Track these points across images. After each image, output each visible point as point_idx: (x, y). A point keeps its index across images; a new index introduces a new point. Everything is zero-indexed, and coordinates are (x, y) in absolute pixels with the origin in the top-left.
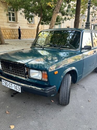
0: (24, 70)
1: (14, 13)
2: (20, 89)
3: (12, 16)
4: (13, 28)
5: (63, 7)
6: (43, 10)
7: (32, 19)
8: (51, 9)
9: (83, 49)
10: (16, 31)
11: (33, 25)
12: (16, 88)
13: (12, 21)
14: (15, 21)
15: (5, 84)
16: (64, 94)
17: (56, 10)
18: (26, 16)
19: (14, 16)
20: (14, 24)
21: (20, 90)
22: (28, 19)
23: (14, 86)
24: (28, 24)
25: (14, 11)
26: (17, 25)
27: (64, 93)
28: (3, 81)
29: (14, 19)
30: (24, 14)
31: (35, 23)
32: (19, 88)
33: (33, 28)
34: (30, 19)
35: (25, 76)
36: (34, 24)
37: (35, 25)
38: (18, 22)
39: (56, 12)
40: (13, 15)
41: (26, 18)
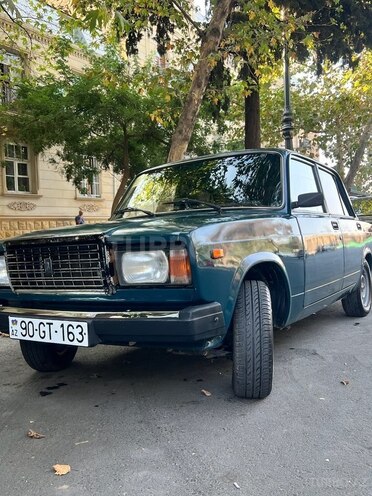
0: (101, 256)
1: (26, 165)
2: (86, 331)
3: (16, 176)
4: (20, 213)
5: (199, 134)
6: (131, 148)
7: (90, 182)
8: (158, 144)
9: (296, 205)
10: (32, 224)
11: (97, 204)
12: (69, 333)
13: (17, 191)
14: (27, 190)
15: (24, 332)
16: (251, 344)
17: (180, 132)
18: (69, 172)
19: (26, 174)
20: (27, 201)
21: (86, 337)
22: (77, 182)
23: (62, 326)
24: (76, 199)
25: (25, 157)
26: (35, 206)
27: (250, 339)
28: (15, 322)
29: (24, 185)
30: (62, 164)
31: (103, 196)
32: (80, 329)
33: (94, 214)
34: (86, 180)
35: (105, 281)
36: (99, 199)
37: (103, 204)
38: (40, 192)
39: (180, 137)
40: (23, 169)
41: (68, 178)
